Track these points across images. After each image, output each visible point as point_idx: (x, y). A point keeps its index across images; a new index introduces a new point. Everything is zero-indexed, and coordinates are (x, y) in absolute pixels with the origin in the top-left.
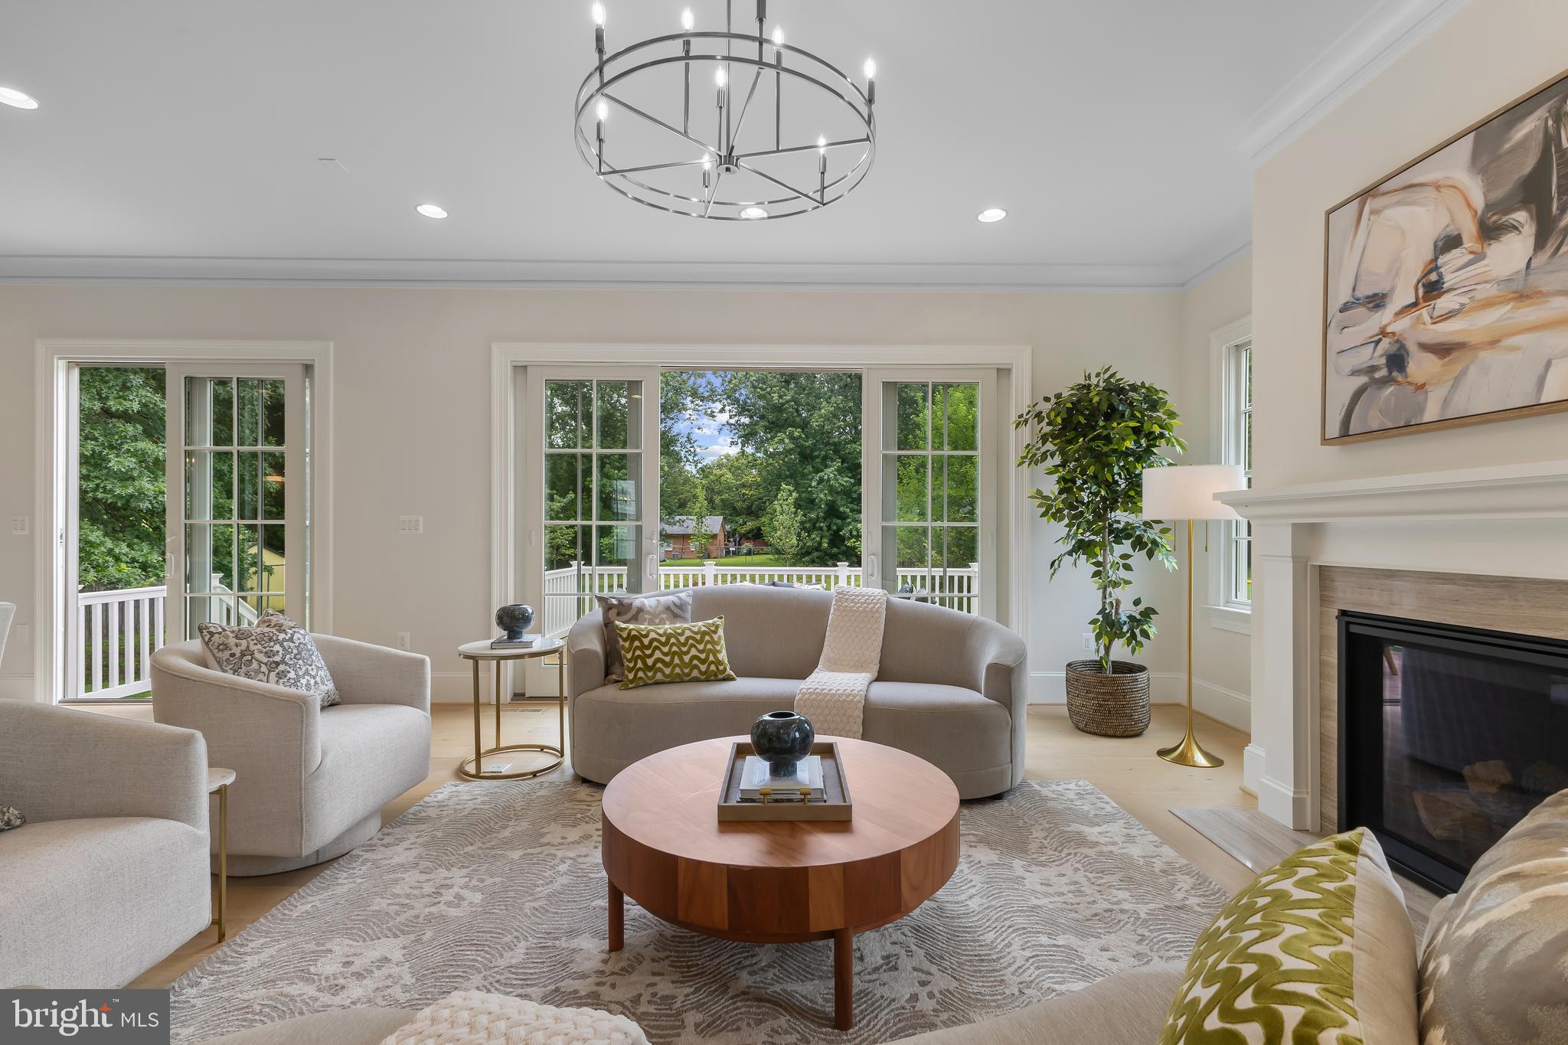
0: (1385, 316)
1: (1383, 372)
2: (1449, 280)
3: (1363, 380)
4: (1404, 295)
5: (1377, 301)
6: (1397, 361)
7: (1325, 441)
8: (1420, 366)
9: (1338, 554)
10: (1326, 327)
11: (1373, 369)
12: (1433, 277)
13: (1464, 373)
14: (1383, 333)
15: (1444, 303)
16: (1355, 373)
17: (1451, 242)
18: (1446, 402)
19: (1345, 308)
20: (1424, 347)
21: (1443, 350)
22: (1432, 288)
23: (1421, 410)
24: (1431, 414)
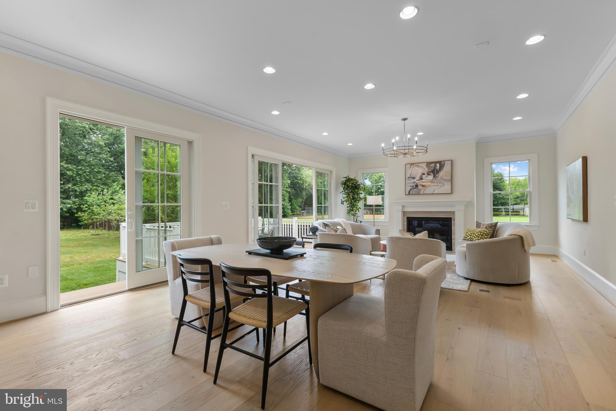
0: (415, 180)
1: (415, 187)
2: (423, 178)
3: (412, 187)
4: (418, 178)
5: (414, 178)
6: (417, 186)
7: (406, 194)
8: (420, 187)
9: (406, 210)
10: (405, 180)
11: (413, 186)
12: (422, 177)
13: (425, 189)
14: (415, 182)
15: (423, 181)
16: (410, 186)
17: (424, 174)
18: (423, 192)
19: (408, 178)
20: (420, 185)
21: (423, 186)
22: (422, 179)
23: (420, 192)
24: (421, 193)
